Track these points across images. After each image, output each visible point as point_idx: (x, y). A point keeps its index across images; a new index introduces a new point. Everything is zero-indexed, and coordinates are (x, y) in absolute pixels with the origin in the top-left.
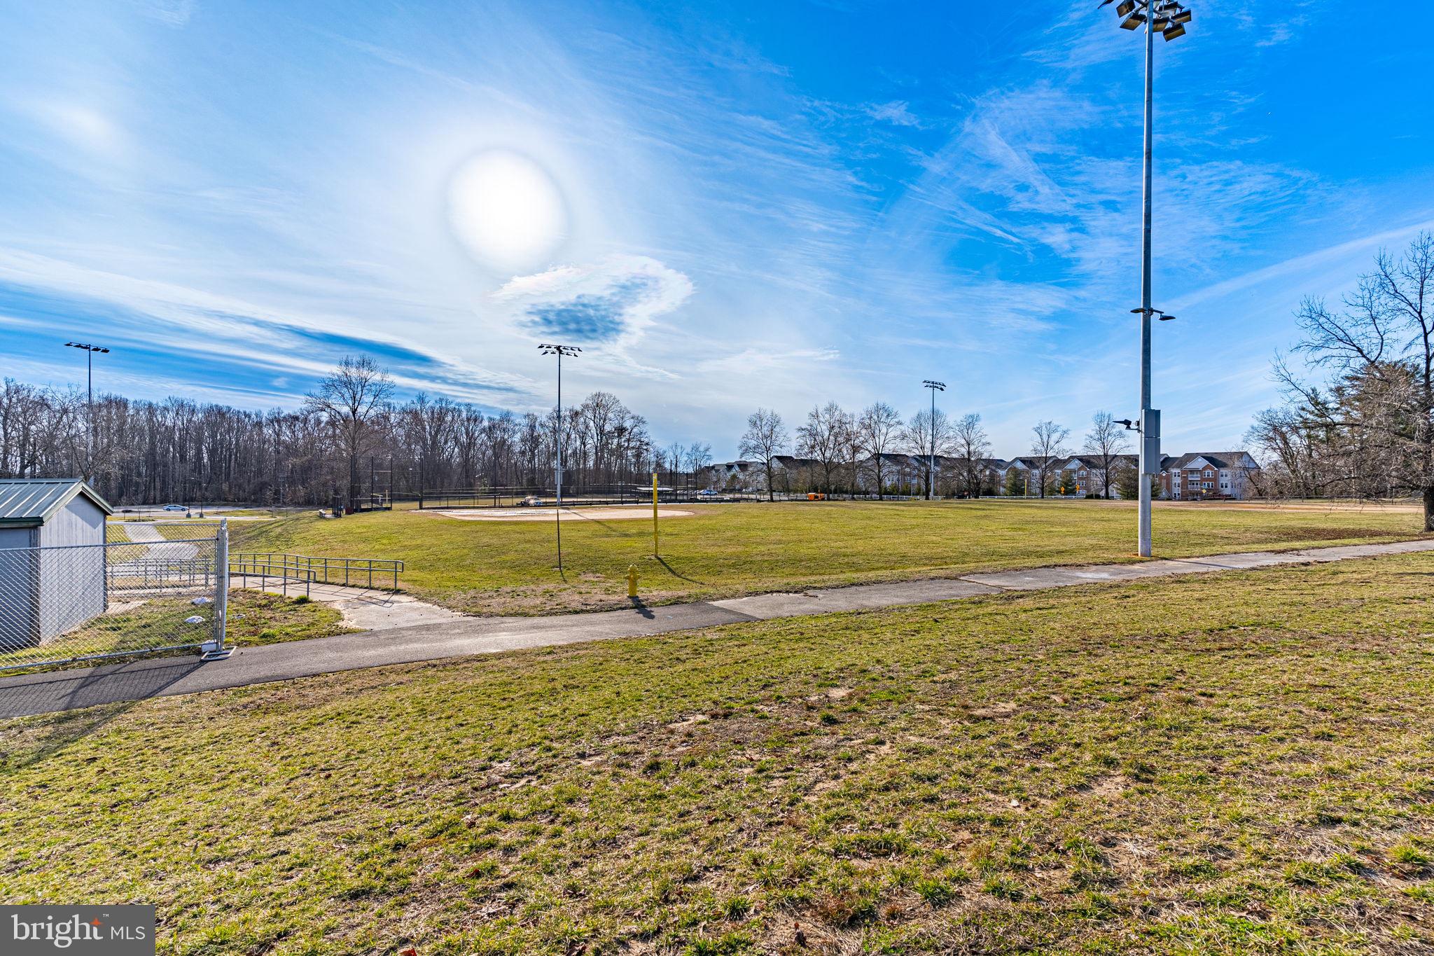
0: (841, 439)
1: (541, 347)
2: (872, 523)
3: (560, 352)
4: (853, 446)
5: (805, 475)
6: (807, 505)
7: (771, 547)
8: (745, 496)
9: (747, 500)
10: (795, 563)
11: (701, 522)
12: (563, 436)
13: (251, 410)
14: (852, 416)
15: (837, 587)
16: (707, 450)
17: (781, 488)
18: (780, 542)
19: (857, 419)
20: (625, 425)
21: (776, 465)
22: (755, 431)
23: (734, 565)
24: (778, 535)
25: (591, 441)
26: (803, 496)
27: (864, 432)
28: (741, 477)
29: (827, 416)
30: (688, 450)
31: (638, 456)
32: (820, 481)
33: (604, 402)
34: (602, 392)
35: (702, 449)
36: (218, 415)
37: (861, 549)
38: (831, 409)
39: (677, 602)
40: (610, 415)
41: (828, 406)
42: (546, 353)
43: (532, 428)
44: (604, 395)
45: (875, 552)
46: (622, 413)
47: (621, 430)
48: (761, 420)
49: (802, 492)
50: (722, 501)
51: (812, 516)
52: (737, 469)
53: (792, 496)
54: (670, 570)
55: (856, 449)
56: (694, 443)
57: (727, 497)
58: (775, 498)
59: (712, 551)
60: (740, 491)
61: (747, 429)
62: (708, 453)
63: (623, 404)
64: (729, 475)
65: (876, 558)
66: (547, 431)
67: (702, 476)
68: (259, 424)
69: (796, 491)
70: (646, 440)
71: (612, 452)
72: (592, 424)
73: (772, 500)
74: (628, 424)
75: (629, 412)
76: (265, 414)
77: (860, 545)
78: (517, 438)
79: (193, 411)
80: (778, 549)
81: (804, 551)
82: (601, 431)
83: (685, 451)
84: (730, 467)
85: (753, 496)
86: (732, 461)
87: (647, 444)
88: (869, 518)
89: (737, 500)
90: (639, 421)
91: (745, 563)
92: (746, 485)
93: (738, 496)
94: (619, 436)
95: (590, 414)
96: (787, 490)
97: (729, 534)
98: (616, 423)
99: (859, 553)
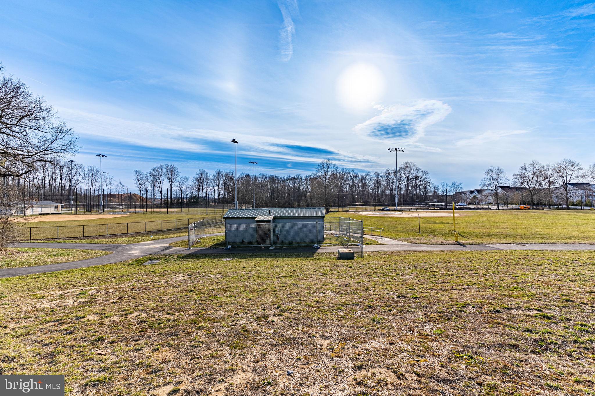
0: (541, 178)
1: (389, 149)
2: (559, 221)
3: (397, 150)
4: (549, 182)
5: (518, 196)
6: (520, 212)
7: (503, 230)
8: (482, 206)
9: (484, 208)
10: (516, 236)
11: (466, 219)
12: (391, 181)
13: (282, 176)
14: (548, 166)
15: (535, 244)
16: (460, 185)
17: (502, 202)
18: (507, 228)
19: (552, 167)
20: (418, 175)
21: (500, 191)
22: (489, 177)
23: (487, 236)
24: (506, 225)
25: (403, 182)
26: (517, 207)
27: (556, 174)
28: (478, 197)
29: (532, 168)
30: (450, 185)
31: (425, 188)
32: (528, 200)
33: (409, 166)
34: (408, 161)
35: (457, 184)
36: (273, 178)
37: (549, 232)
38: (534, 164)
39: (472, 244)
40: (412, 171)
41: (532, 163)
42: (391, 151)
43: (378, 178)
44: (409, 163)
45: (557, 234)
46: (417, 170)
47: (416, 177)
48: (492, 172)
49: (516, 204)
50: (471, 209)
51: (522, 217)
52: (476, 193)
53: (510, 207)
54: (462, 236)
55: (551, 183)
56: (453, 182)
57: (473, 207)
58: (500, 207)
59: (476, 230)
60: (478, 204)
61: (484, 176)
62: (461, 186)
63: (418, 166)
64: (472, 196)
65: (557, 236)
66: (384, 179)
67: (458, 197)
68: (283, 181)
69: (512, 204)
70: (429, 181)
71: (412, 187)
72: (403, 175)
73: (499, 209)
74: (420, 174)
75: (420, 169)
76: (286, 178)
77: (549, 231)
78: (372, 183)
79: (266, 178)
80: (507, 231)
81: (519, 232)
82: (408, 179)
83: (449, 186)
84: (472, 192)
85: (487, 207)
86: (473, 189)
87: (429, 183)
88: (557, 219)
89: (480, 209)
90: (425, 173)
91: (492, 235)
92: (481, 200)
93: (479, 206)
94: (416, 180)
95: (402, 171)
96: (506, 203)
97: (481, 224)
98: (414, 175)
99: (548, 234)
